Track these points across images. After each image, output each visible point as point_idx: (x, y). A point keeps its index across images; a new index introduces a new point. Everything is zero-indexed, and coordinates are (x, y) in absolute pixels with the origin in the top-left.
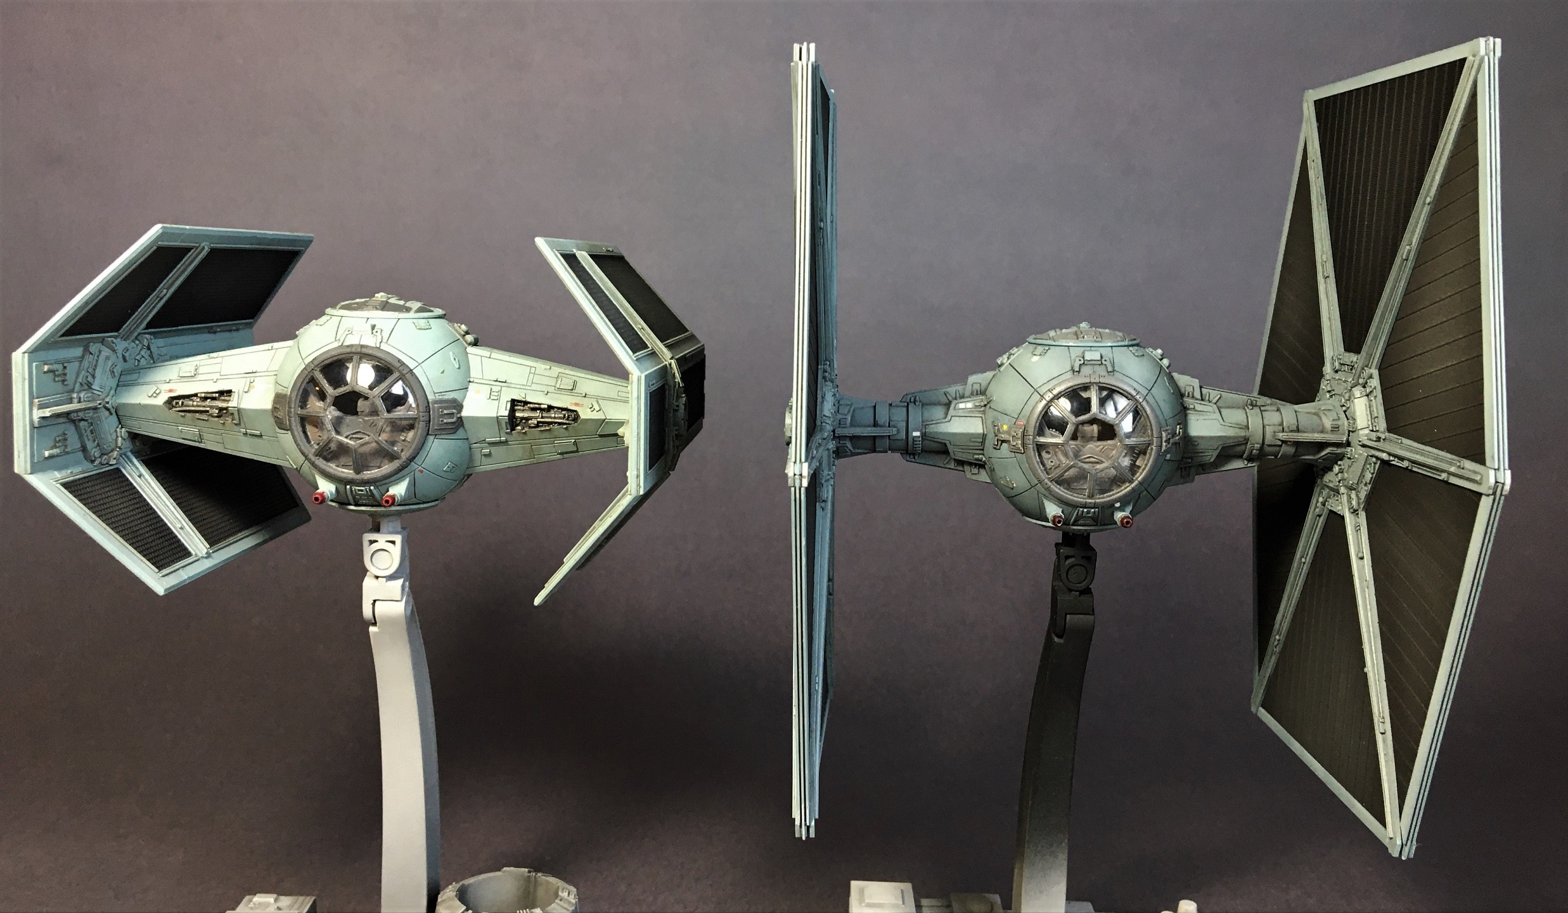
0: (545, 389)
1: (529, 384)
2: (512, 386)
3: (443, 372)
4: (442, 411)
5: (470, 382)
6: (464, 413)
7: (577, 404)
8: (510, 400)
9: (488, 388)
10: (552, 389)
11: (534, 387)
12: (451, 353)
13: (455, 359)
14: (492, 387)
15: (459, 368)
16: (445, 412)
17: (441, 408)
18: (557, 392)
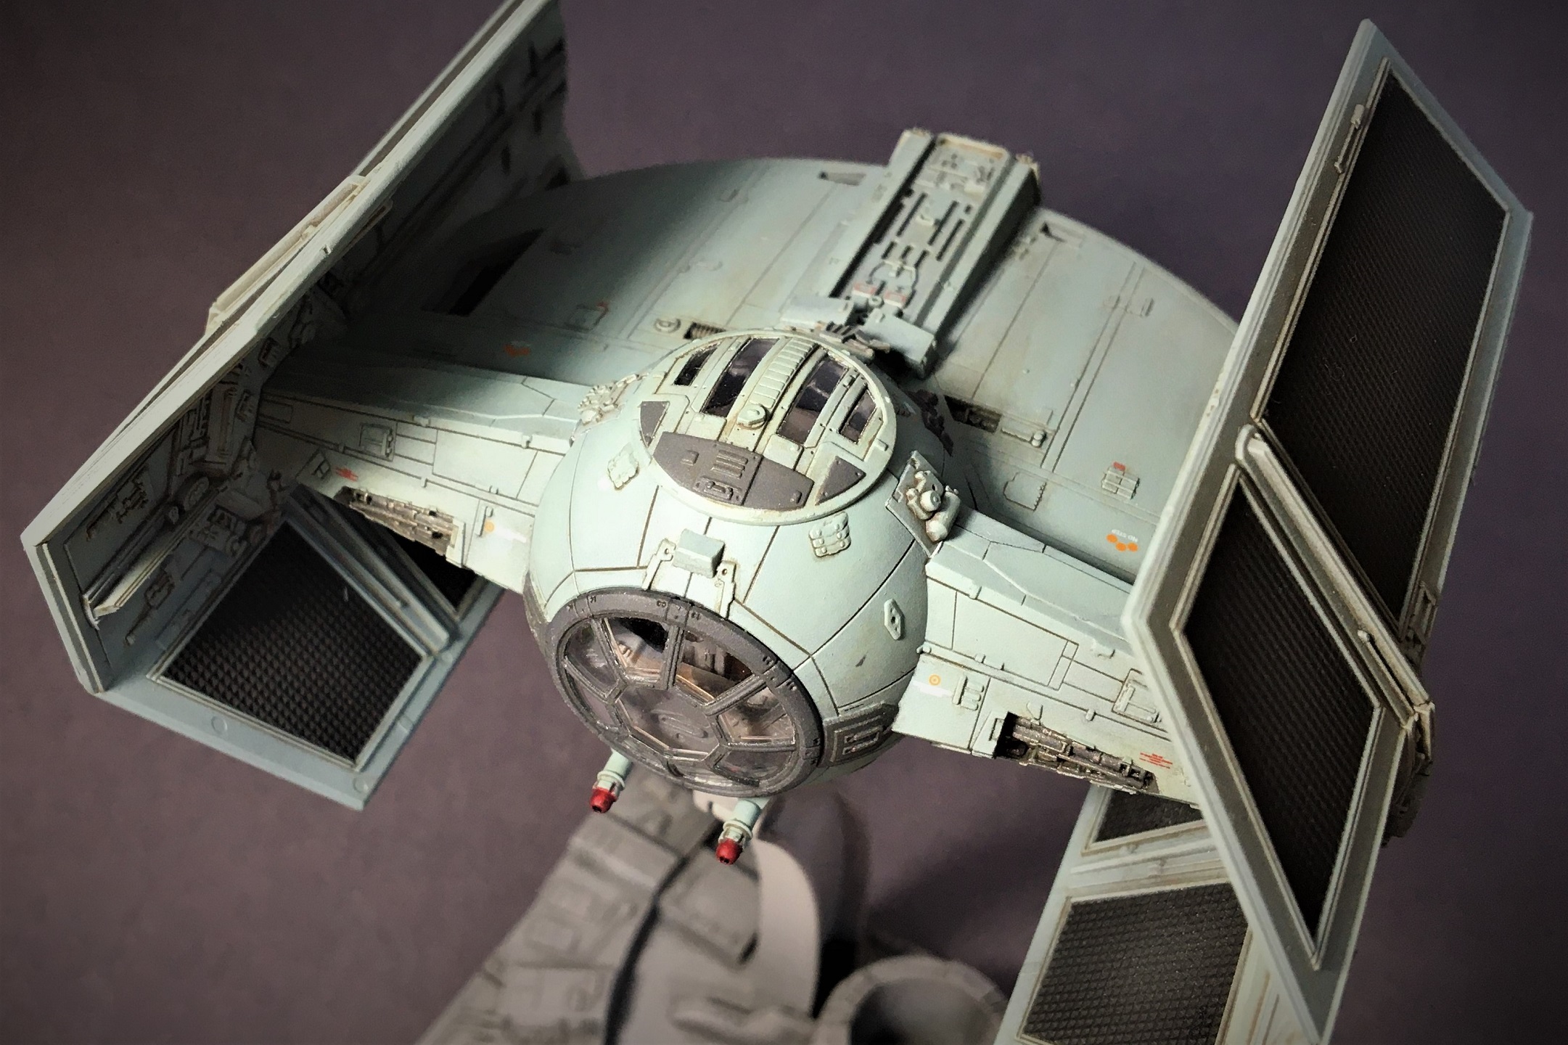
0: (1091, 704)
1: (1055, 683)
2: (1017, 680)
3: (861, 663)
4: (848, 739)
5: (922, 652)
6: (899, 726)
7: (1156, 759)
8: (1004, 716)
9: (960, 675)
10: (1105, 708)
11: (1066, 693)
12: (887, 605)
13: (893, 619)
14: (971, 675)
15: (902, 637)
16: (856, 737)
17: (847, 733)
18: (1115, 717)
